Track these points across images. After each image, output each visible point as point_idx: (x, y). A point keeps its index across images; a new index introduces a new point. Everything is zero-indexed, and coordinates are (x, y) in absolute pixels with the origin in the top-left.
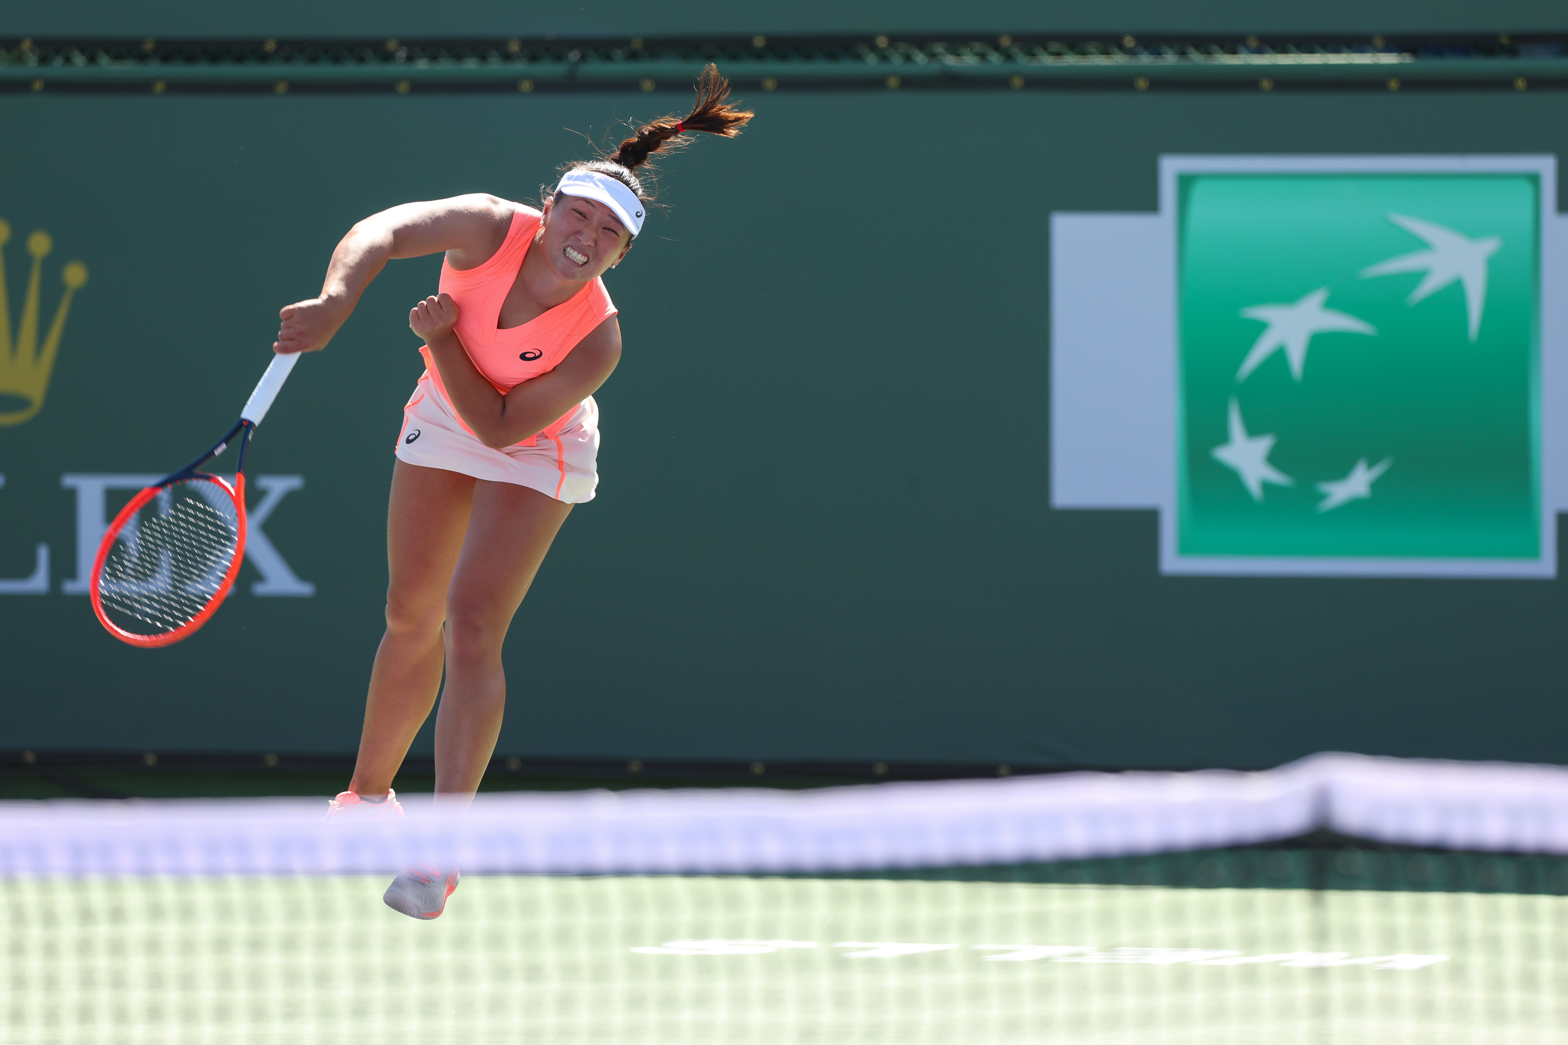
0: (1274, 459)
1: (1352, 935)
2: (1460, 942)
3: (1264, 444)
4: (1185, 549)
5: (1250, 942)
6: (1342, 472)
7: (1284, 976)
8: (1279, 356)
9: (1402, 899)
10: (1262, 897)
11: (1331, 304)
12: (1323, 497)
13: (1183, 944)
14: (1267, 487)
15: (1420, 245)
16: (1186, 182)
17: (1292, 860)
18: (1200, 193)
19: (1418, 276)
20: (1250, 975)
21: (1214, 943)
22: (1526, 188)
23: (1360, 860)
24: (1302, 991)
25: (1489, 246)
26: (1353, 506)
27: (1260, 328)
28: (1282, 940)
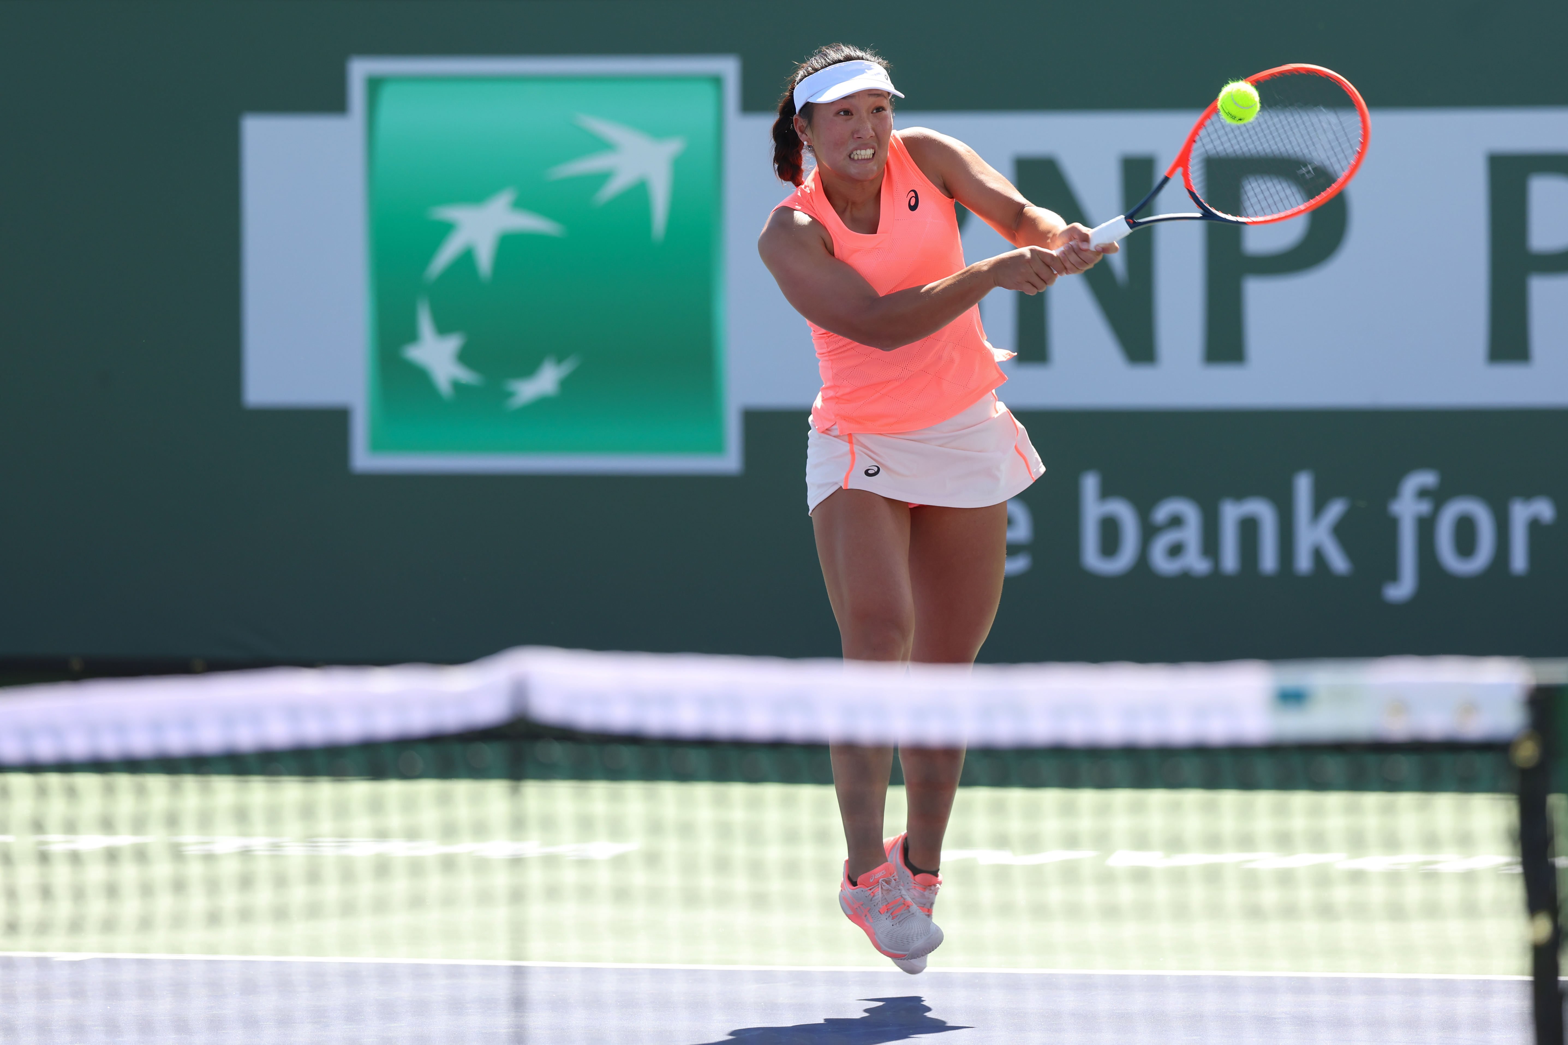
0: (465, 357)
1: (548, 824)
2: (655, 828)
3: (452, 344)
4: (377, 445)
5: (449, 831)
6: (529, 370)
7: (481, 865)
8: (467, 258)
9: (599, 789)
10: (462, 788)
11: (521, 204)
12: (510, 395)
13: (382, 835)
14: (457, 386)
15: (603, 146)
16: (374, 84)
17: (490, 752)
18: (389, 96)
19: (603, 177)
20: (448, 864)
21: (412, 834)
22: (707, 92)
23: (557, 751)
24: (501, 880)
25: (672, 147)
26: (541, 404)
27: (446, 229)
28: (480, 830)
